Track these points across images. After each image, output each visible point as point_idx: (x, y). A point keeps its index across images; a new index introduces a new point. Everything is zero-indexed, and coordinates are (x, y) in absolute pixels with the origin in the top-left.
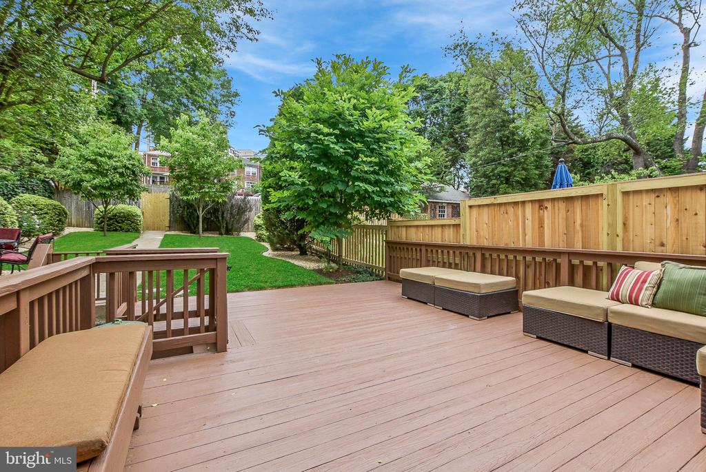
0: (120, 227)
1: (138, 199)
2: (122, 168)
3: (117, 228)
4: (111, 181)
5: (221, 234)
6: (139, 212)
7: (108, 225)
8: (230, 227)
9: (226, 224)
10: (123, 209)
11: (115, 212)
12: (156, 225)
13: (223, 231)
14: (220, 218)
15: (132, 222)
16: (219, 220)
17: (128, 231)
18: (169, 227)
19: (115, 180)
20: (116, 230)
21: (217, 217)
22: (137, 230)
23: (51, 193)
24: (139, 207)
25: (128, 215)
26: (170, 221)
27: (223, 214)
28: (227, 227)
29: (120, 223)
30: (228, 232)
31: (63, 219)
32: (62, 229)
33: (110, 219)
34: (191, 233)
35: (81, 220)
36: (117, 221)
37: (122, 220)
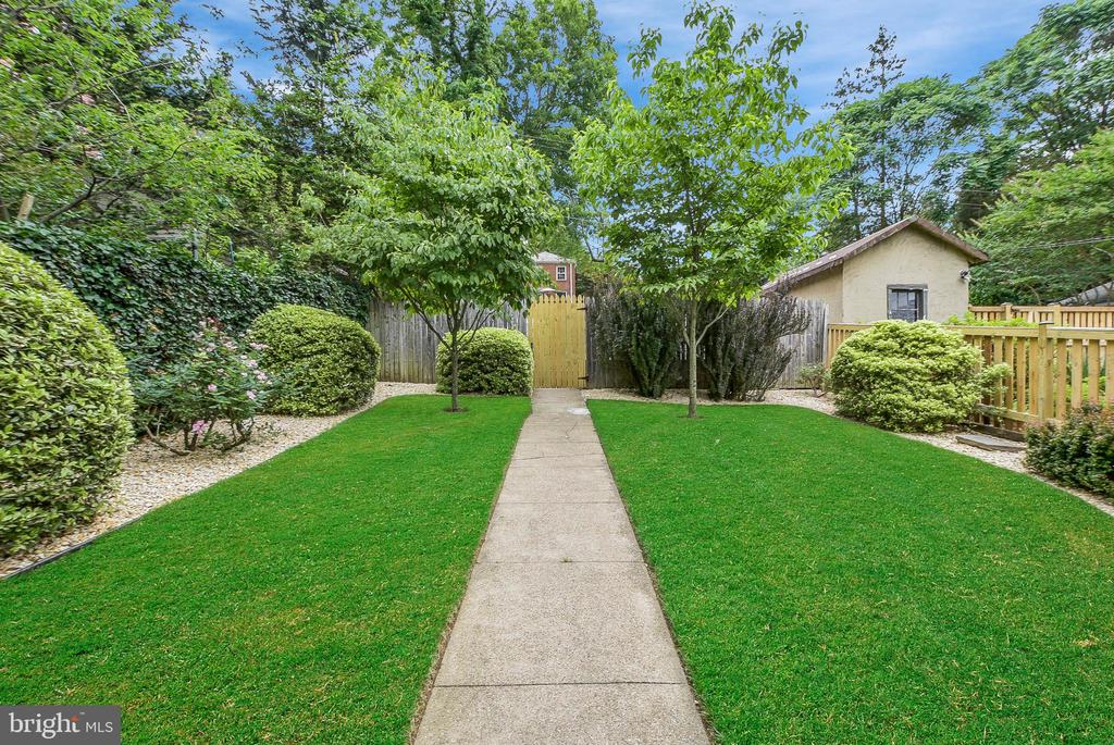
0: (488, 382)
1: (529, 304)
2: (489, 199)
3: (483, 384)
4: (463, 244)
5: (717, 397)
6: (525, 344)
7: (465, 378)
9: (734, 369)
10: (493, 336)
11: (476, 344)
12: (559, 375)
13: (723, 390)
15: (513, 369)
17: (504, 392)
18: (587, 378)
19: (473, 238)
20: (479, 390)
22: (523, 390)
23: (364, 309)
24: (525, 334)
25: (505, 352)
26: (589, 364)
29: (487, 372)
31: (364, 366)
32: (367, 393)
33: (468, 362)
34: (641, 394)
35: (416, 366)
36: (480, 368)
37: (491, 365)
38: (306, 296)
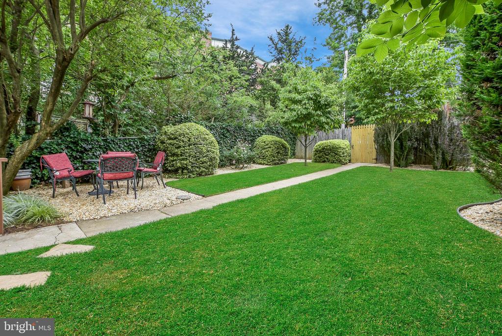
0: (327, 158)
3: (325, 159)
5: (435, 168)
8: (449, 159)
9: (443, 154)
13: (438, 163)
14: (432, 146)
15: (336, 154)
16: (431, 149)
18: (376, 159)
20: (324, 162)
21: (427, 146)
24: (350, 141)
26: (377, 152)
27: (436, 140)
28: (444, 159)
29: (327, 155)
30: (447, 164)
37: (328, 152)
38: (273, 132)
